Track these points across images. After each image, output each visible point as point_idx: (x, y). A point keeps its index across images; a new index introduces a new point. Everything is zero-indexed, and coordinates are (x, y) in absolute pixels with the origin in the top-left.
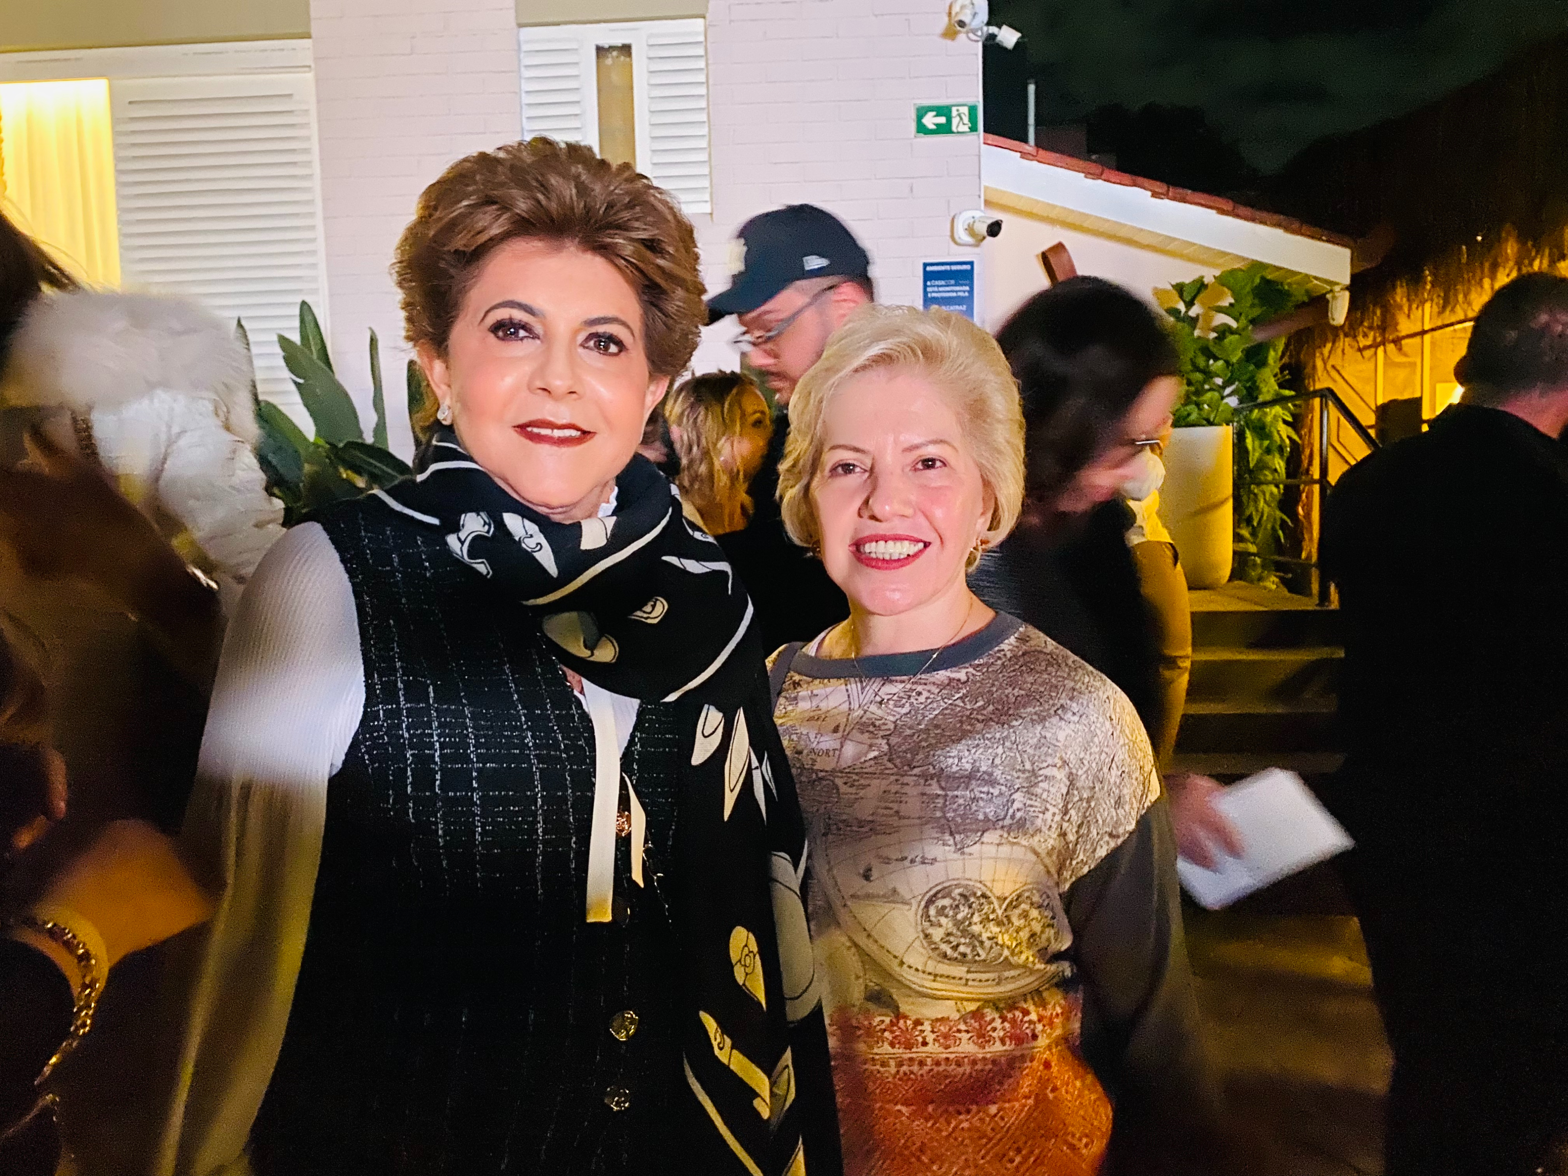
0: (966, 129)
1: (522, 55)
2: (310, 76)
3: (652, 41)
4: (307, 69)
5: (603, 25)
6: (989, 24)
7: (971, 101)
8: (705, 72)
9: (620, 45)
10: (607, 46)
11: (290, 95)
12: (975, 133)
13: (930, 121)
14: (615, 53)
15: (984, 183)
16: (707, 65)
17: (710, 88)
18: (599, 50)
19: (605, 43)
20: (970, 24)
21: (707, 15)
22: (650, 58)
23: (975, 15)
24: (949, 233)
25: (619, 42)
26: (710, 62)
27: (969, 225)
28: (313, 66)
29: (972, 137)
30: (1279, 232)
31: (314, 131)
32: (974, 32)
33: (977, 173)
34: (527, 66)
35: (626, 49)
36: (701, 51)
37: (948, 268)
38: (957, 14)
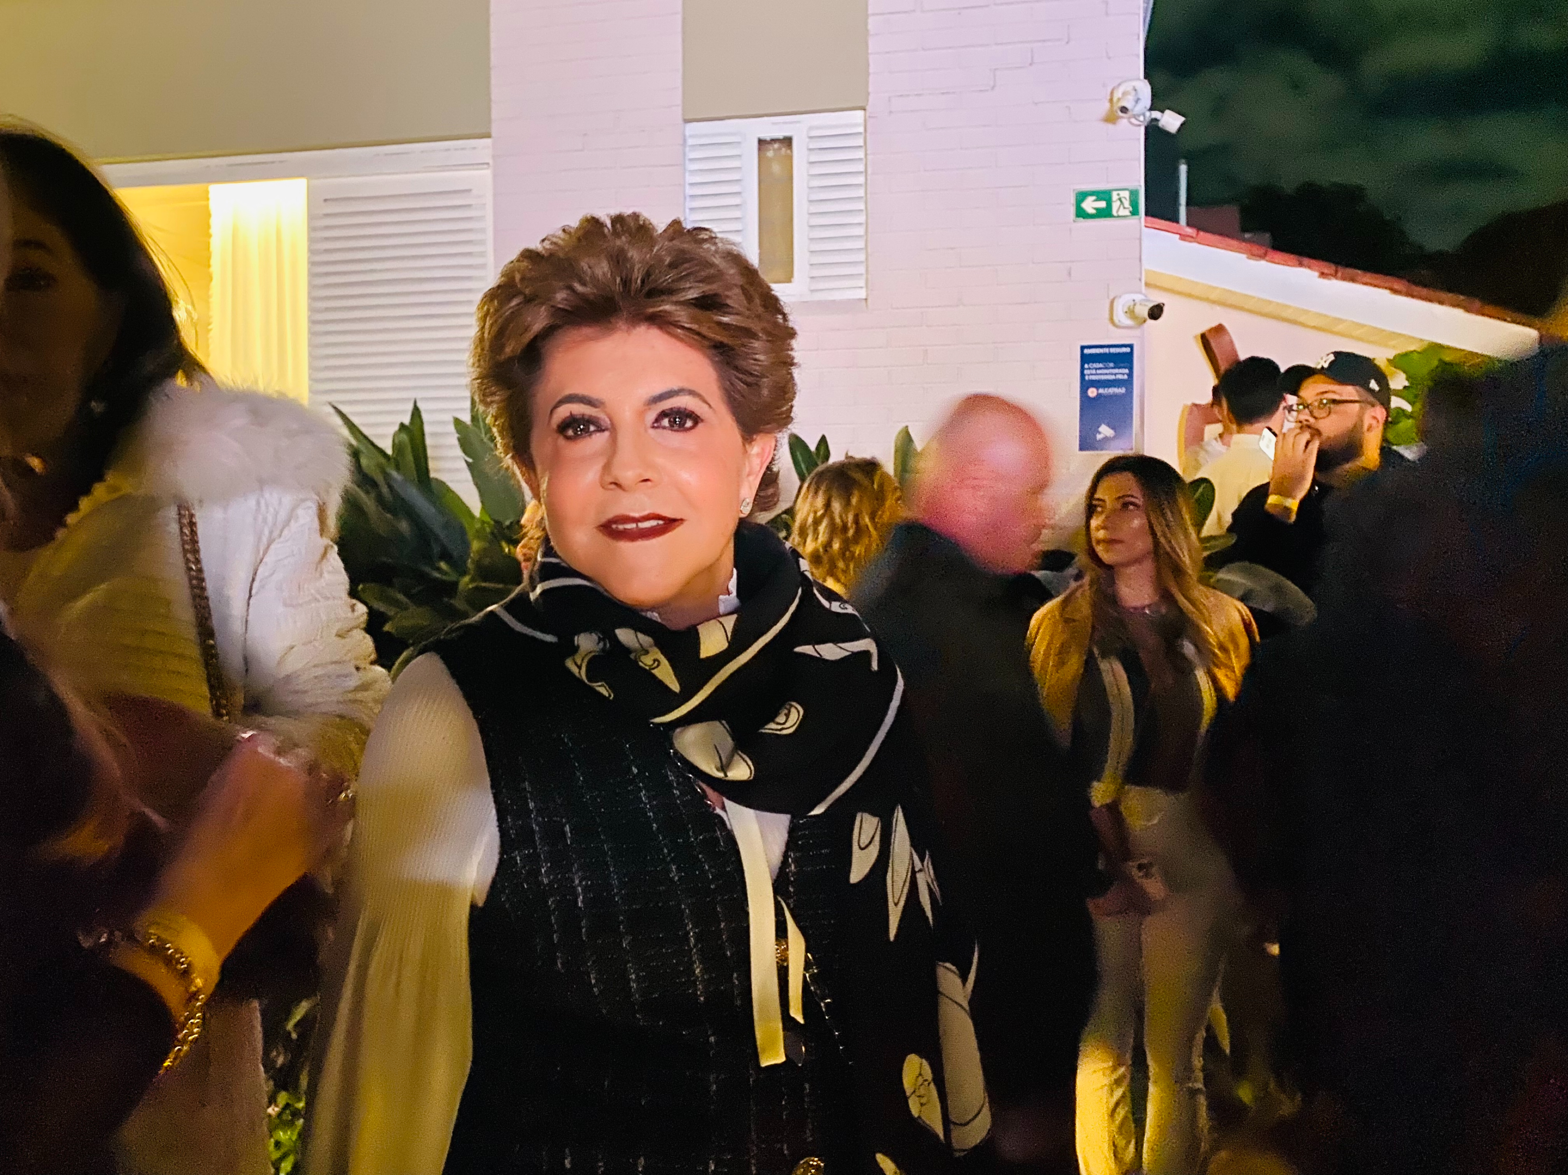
0: (1127, 213)
1: (687, 149)
2: (487, 173)
3: (814, 133)
4: (485, 166)
5: (766, 119)
6: (1152, 109)
7: (1132, 185)
8: (864, 162)
9: (781, 137)
10: (768, 139)
11: (469, 191)
12: (1136, 217)
13: (1090, 205)
14: (776, 146)
15: (1146, 266)
16: (866, 155)
17: (869, 177)
18: (761, 142)
19: (767, 135)
20: (1132, 110)
21: (868, 108)
22: (810, 150)
23: (1137, 101)
24: (1107, 316)
25: (780, 135)
26: (868, 152)
27: (1129, 308)
28: (491, 162)
29: (1134, 220)
30: (1459, 313)
31: (489, 223)
32: (1135, 117)
33: (1138, 256)
34: (691, 160)
35: (787, 141)
36: (861, 142)
37: (1106, 350)
38: (1119, 99)
